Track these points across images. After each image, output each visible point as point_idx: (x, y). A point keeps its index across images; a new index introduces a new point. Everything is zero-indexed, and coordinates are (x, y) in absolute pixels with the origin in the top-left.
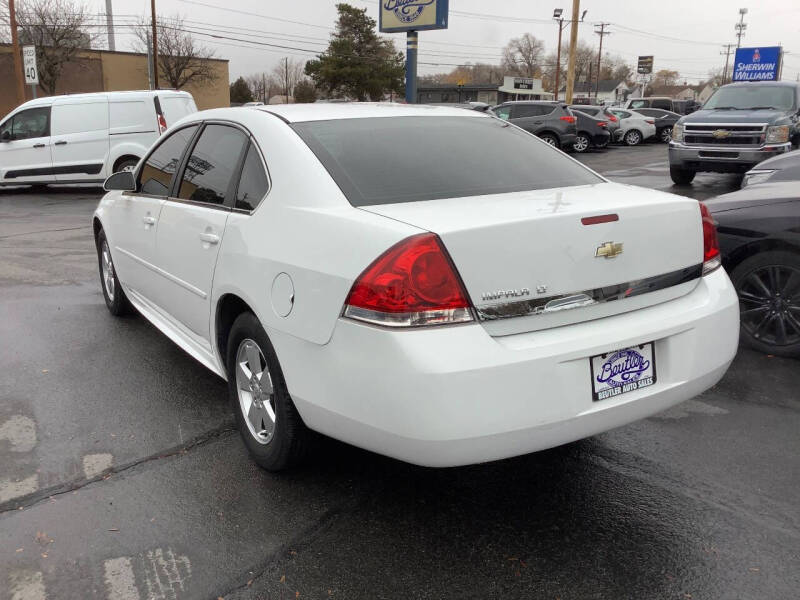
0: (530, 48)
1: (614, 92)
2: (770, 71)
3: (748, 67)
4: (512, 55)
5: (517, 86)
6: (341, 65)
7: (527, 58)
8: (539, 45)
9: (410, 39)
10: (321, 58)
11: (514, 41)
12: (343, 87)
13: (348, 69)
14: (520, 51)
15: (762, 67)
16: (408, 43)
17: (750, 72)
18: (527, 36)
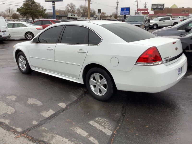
0: (72, 6)
1: (93, 17)
2: (128, 13)
3: (123, 12)
4: (68, 8)
5: (72, 15)
6: (27, 10)
7: (72, 9)
8: (74, 6)
9: (53, 4)
10: (21, 7)
11: (68, 5)
12: (28, 15)
13: (29, 11)
14: (70, 7)
15: (126, 12)
16: (53, 5)
17: (124, 13)
18: (71, 3)
